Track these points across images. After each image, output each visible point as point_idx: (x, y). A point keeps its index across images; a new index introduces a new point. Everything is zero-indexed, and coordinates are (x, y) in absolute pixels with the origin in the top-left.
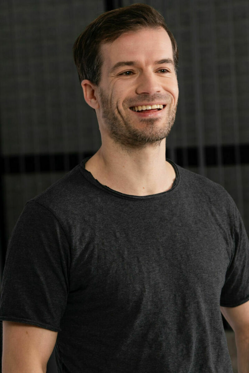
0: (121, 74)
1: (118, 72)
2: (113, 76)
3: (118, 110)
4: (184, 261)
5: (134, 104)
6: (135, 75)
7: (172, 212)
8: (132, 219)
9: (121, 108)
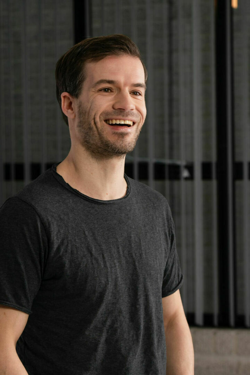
0: (100, 90)
1: (99, 88)
2: (94, 91)
3: (94, 121)
4: (138, 259)
5: (110, 117)
6: (112, 93)
7: (127, 216)
8: (97, 220)
9: (98, 119)
